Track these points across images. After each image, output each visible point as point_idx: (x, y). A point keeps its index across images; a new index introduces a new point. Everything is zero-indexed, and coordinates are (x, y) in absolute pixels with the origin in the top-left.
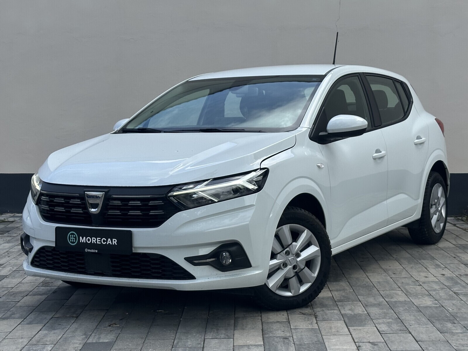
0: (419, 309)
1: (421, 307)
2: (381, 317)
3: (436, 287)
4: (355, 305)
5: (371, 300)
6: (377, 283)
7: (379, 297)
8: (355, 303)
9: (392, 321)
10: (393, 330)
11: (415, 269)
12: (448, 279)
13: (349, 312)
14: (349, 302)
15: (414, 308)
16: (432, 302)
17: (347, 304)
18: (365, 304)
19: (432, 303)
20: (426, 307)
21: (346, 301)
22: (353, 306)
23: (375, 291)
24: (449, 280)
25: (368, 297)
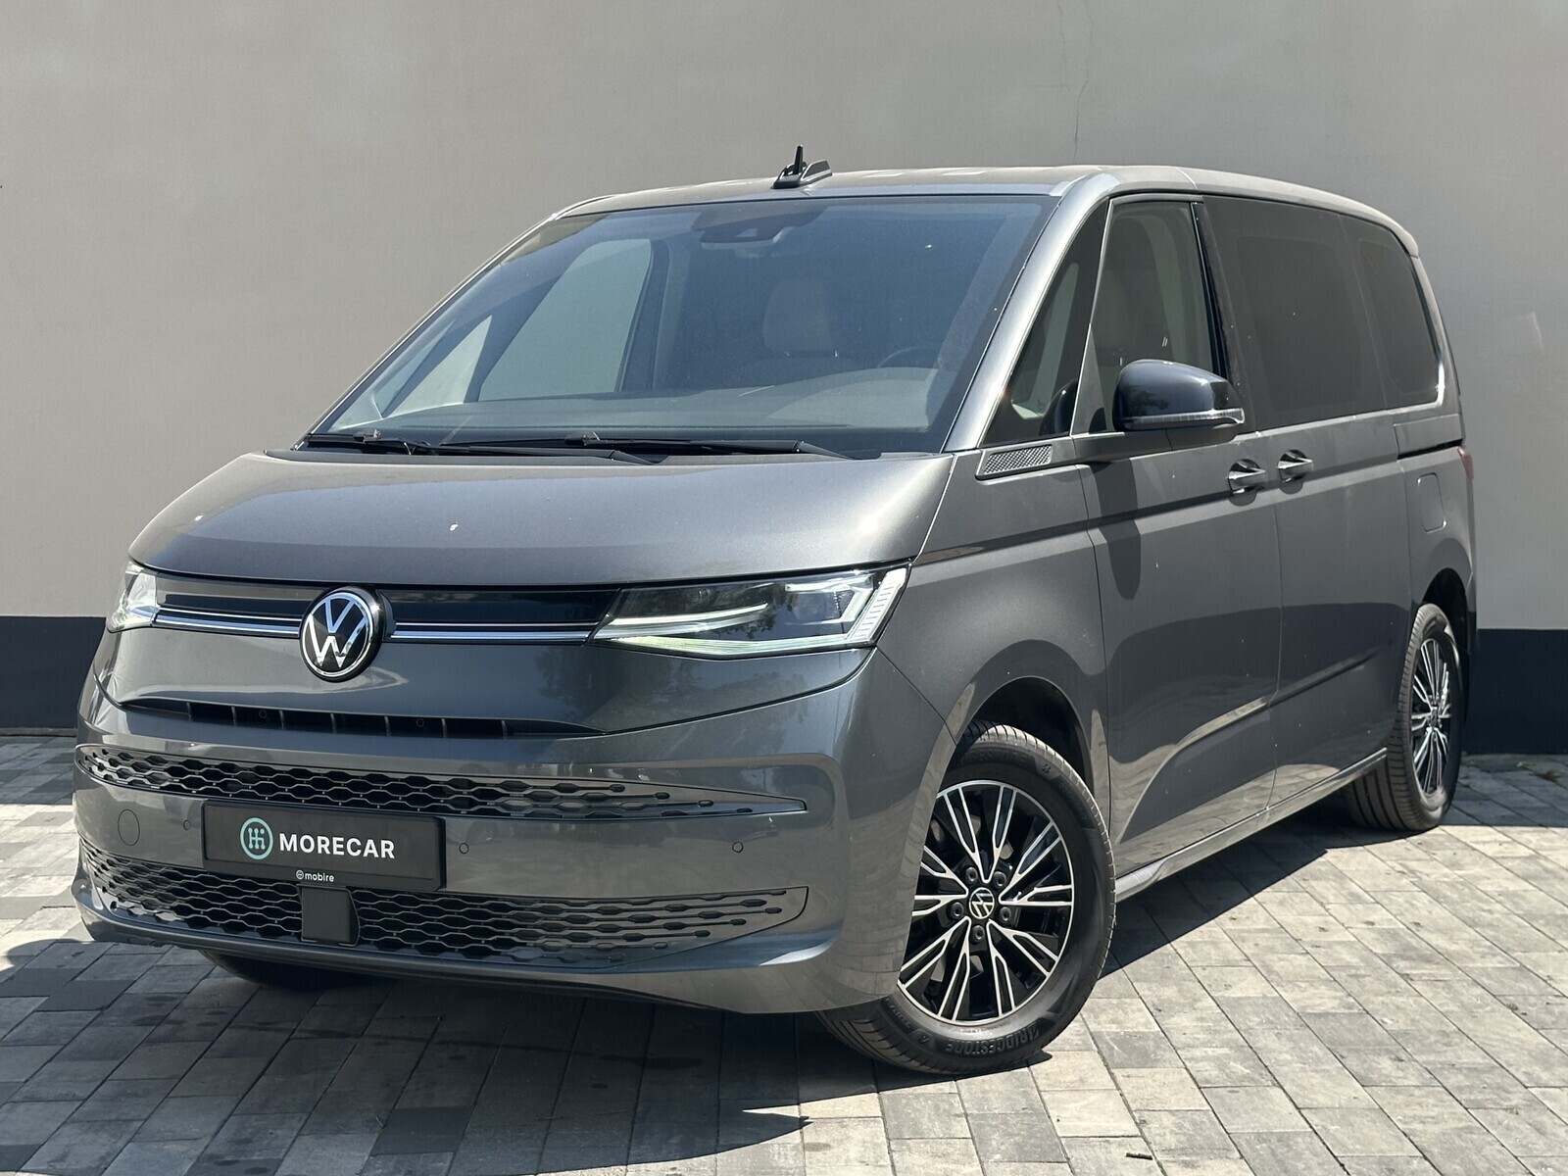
0: (1303, 1019)
1: (1309, 1014)
2: (1198, 1042)
3: (1350, 958)
4: (1126, 1008)
6: (1186, 945)
7: (1192, 985)
8: (1126, 1003)
9: (1228, 1052)
10: (1234, 1077)
13: (1110, 1027)
15: (1288, 1016)
18: (1154, 1006)
19: (1339, 1003)
20: (1323, 1015)
24: (1386, 940)
25: (1162, 986)
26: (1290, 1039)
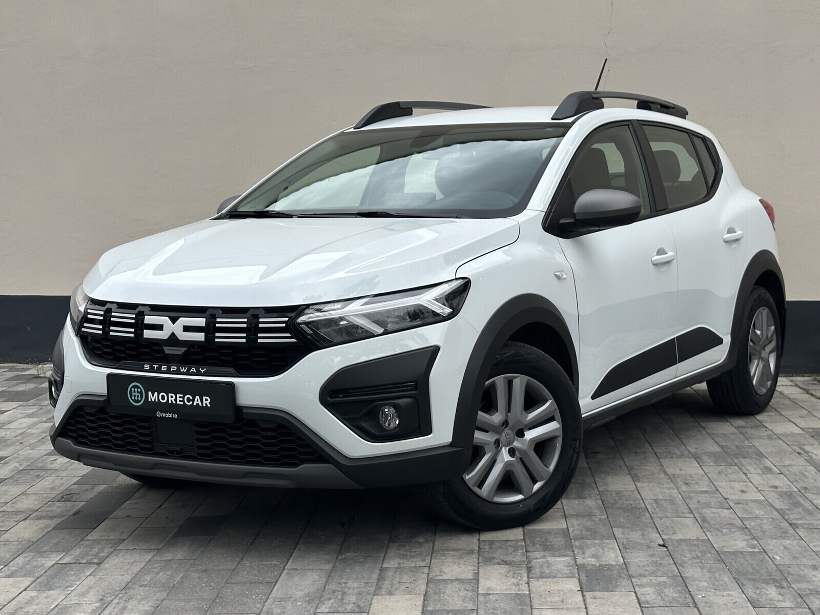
0: (720, 557)
1: (726, 552)
2: (647, 573)
3: (759, 512)
4: (605, 547)
5: (636, 536)
6: (652, 501)
7: (651, 530)
8: (605, 543)
9: (666, 580)
10: (666, 600)
11: (726, 475)
12: (781, 496)
13: (591, 561)
14: (595, 541)
15: (710, 553)
16: (746, 542)
17: (591, 544)
18: (623, 544)
19: (747, 544)
20: (735, 553)
21: (590, 538)
22: (600, 550)
23: (646, 518)
24: (784, 499)
25: (632, 531)
26: (709, 571)
